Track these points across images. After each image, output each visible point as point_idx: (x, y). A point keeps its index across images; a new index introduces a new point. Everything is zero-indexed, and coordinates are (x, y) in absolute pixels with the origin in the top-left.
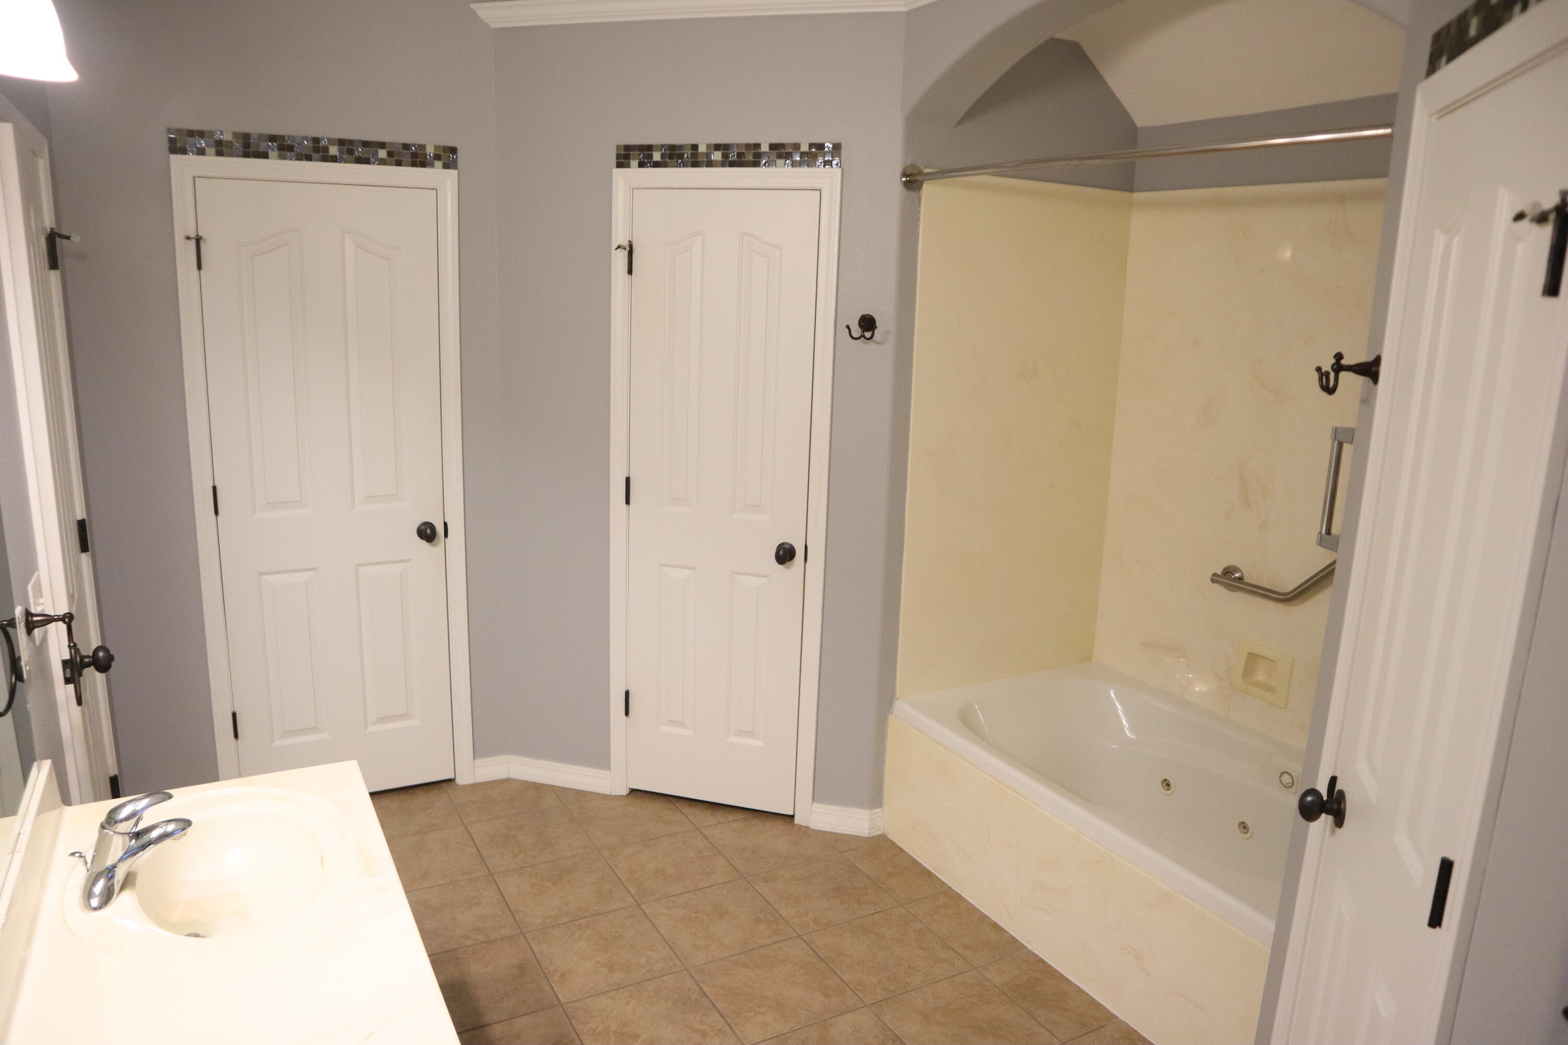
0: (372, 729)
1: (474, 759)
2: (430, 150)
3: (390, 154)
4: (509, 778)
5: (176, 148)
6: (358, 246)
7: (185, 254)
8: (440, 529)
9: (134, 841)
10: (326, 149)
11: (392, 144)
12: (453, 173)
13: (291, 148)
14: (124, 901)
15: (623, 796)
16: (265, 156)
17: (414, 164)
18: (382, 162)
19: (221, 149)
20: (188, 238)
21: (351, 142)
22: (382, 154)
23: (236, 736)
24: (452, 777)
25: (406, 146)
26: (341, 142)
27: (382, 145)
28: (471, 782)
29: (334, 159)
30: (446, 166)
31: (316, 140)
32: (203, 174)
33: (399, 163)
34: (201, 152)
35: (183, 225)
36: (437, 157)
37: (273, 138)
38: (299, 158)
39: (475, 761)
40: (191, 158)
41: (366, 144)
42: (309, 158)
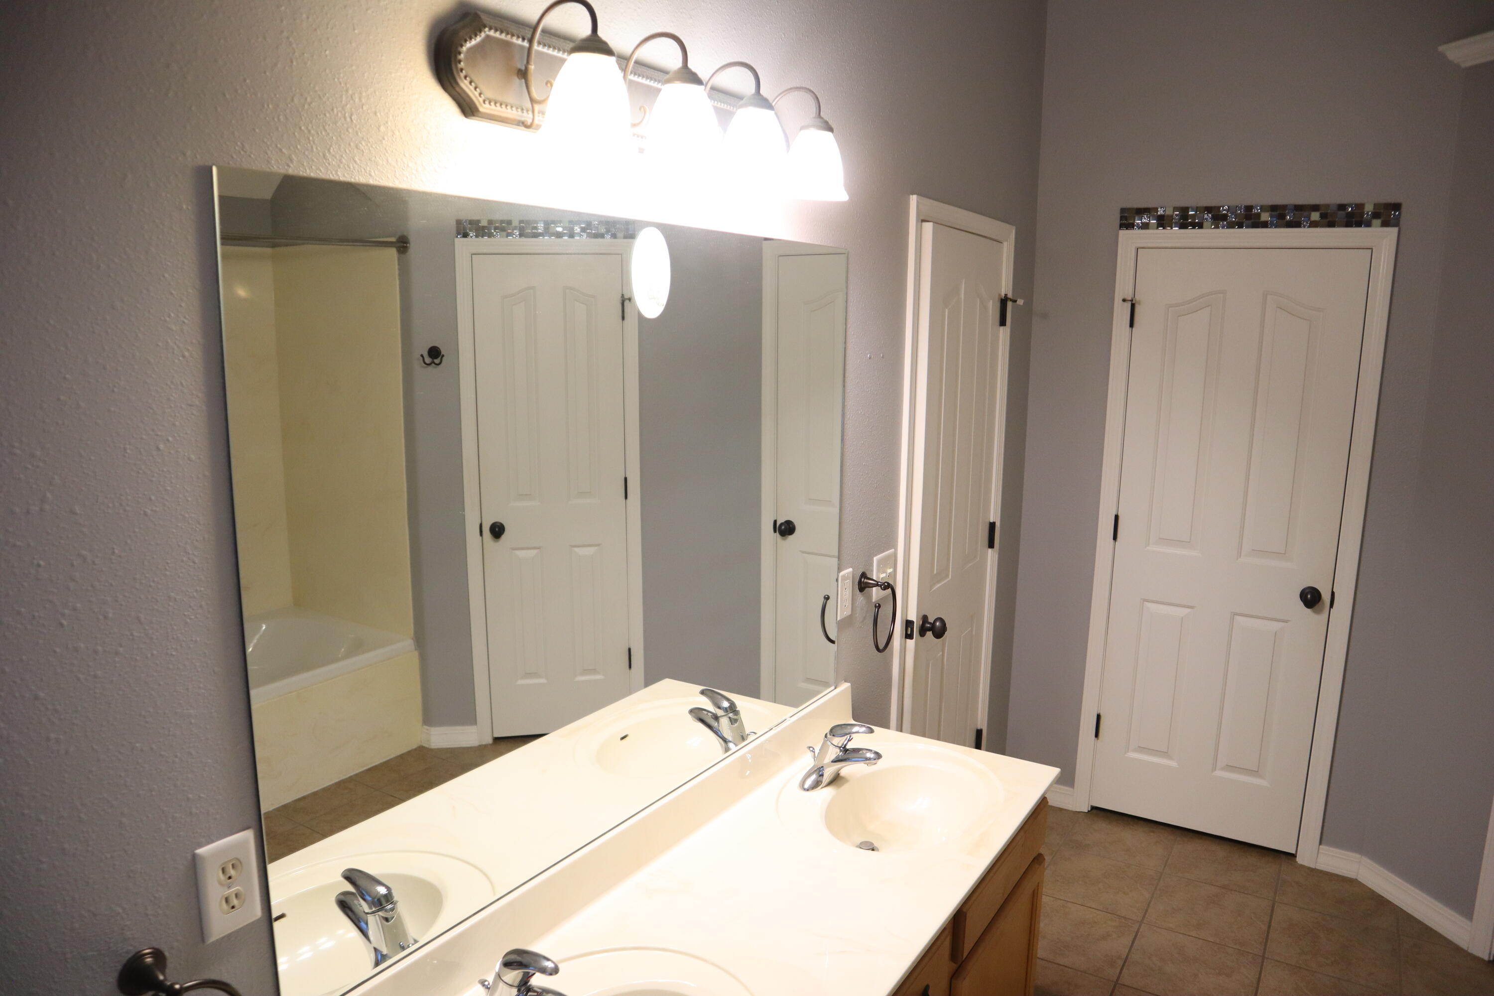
0: (1218, 773)
1: (1320, 843)
2: (1369, 208)
3: (1323, 216)
4: (1357, 879)
5: (1126, 223)
6: (1279, 308)
7: (1121, 313)
8: (1326, 597)
9: (841, 753)
10: (1258, 215)
11: (1327, 206)
12: (1393, 232)
13: (1224, 217)
14: (825, 794)
15: (1483, 960)
16: (1200, 226)
17: (1348, 225)
18: (1314, 224)
19: (1163, 222)
20: (1124, 300)
21: (1284, 207)
22: (1315, 216)
23: (1097, 735)
24: (1294, 852)
25: (1342, 207)
26: (1273, 208)
27: (1315, 208)
28: (1312, 866)
29: (1265, 225)
30: (1385, 224)
31: (1249, 208)
32: (1145, 245)
33: (1331, 225)
34: (1145, 226)
35: (1123, 288)
36: (1376, 215)
37: (1209, 209)
38: (1231, 226)
39: (1321, 846)
40: (1136, 232)
41: (1299, 208)
42: (1241, 226)
